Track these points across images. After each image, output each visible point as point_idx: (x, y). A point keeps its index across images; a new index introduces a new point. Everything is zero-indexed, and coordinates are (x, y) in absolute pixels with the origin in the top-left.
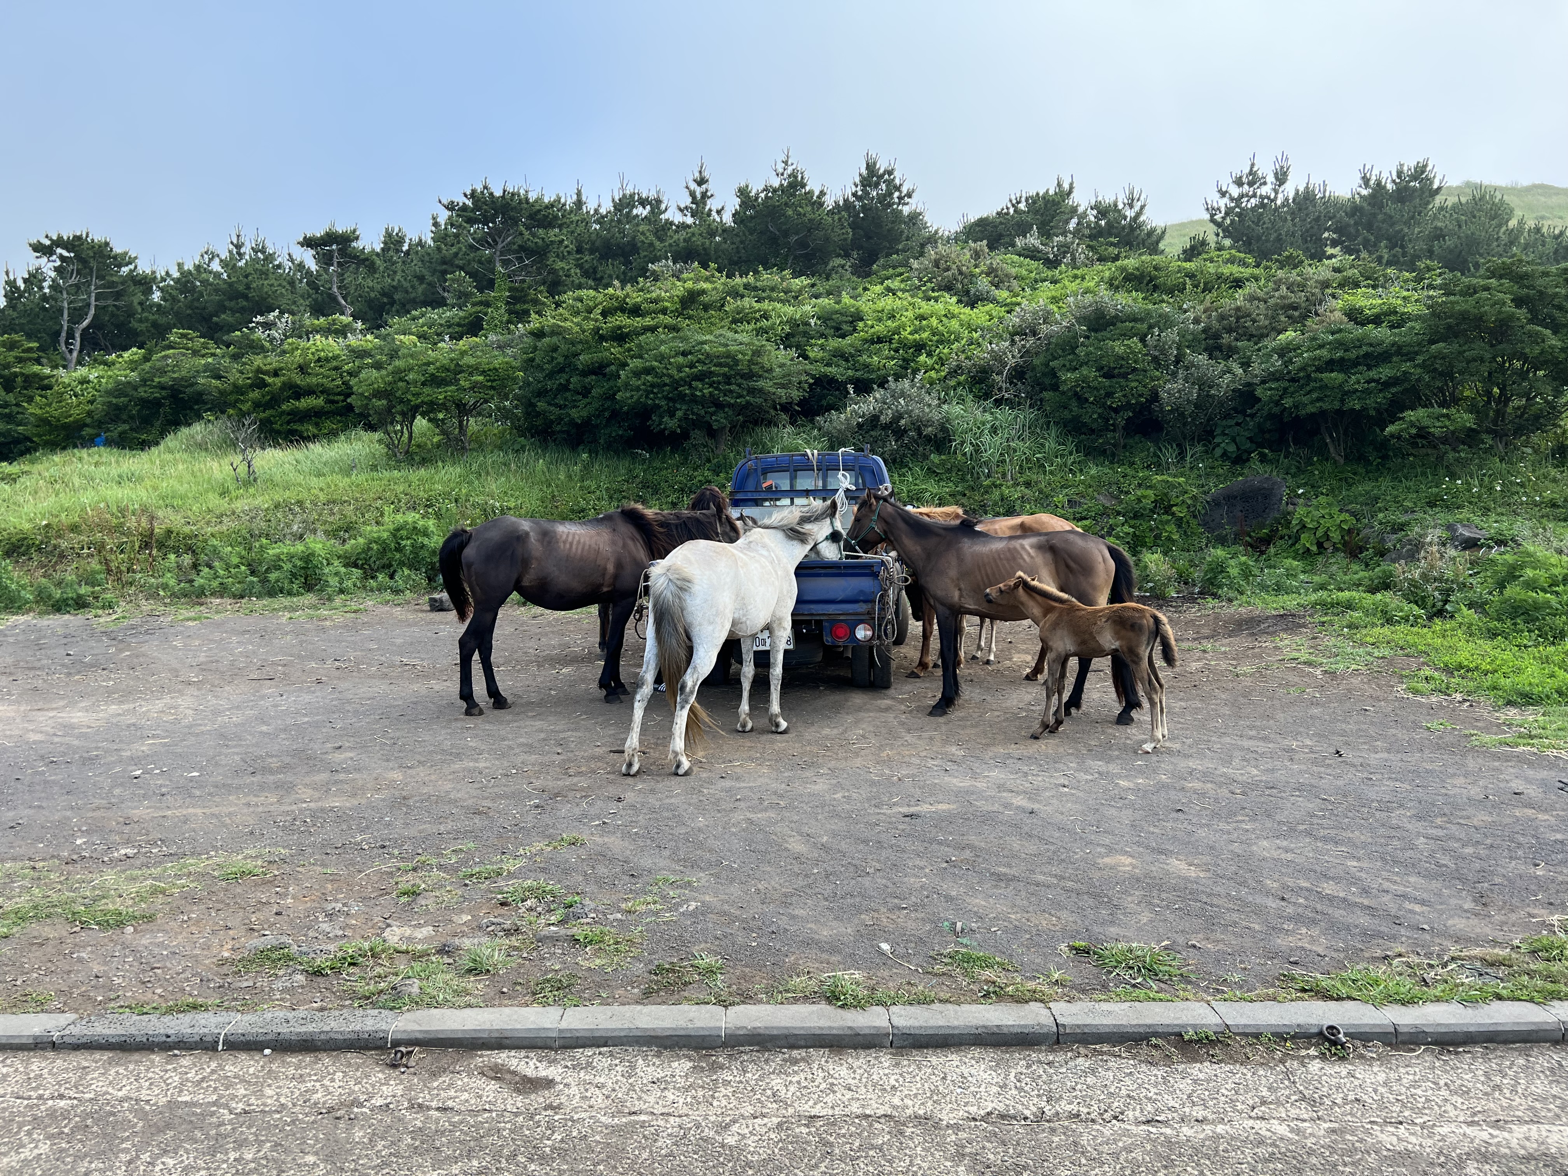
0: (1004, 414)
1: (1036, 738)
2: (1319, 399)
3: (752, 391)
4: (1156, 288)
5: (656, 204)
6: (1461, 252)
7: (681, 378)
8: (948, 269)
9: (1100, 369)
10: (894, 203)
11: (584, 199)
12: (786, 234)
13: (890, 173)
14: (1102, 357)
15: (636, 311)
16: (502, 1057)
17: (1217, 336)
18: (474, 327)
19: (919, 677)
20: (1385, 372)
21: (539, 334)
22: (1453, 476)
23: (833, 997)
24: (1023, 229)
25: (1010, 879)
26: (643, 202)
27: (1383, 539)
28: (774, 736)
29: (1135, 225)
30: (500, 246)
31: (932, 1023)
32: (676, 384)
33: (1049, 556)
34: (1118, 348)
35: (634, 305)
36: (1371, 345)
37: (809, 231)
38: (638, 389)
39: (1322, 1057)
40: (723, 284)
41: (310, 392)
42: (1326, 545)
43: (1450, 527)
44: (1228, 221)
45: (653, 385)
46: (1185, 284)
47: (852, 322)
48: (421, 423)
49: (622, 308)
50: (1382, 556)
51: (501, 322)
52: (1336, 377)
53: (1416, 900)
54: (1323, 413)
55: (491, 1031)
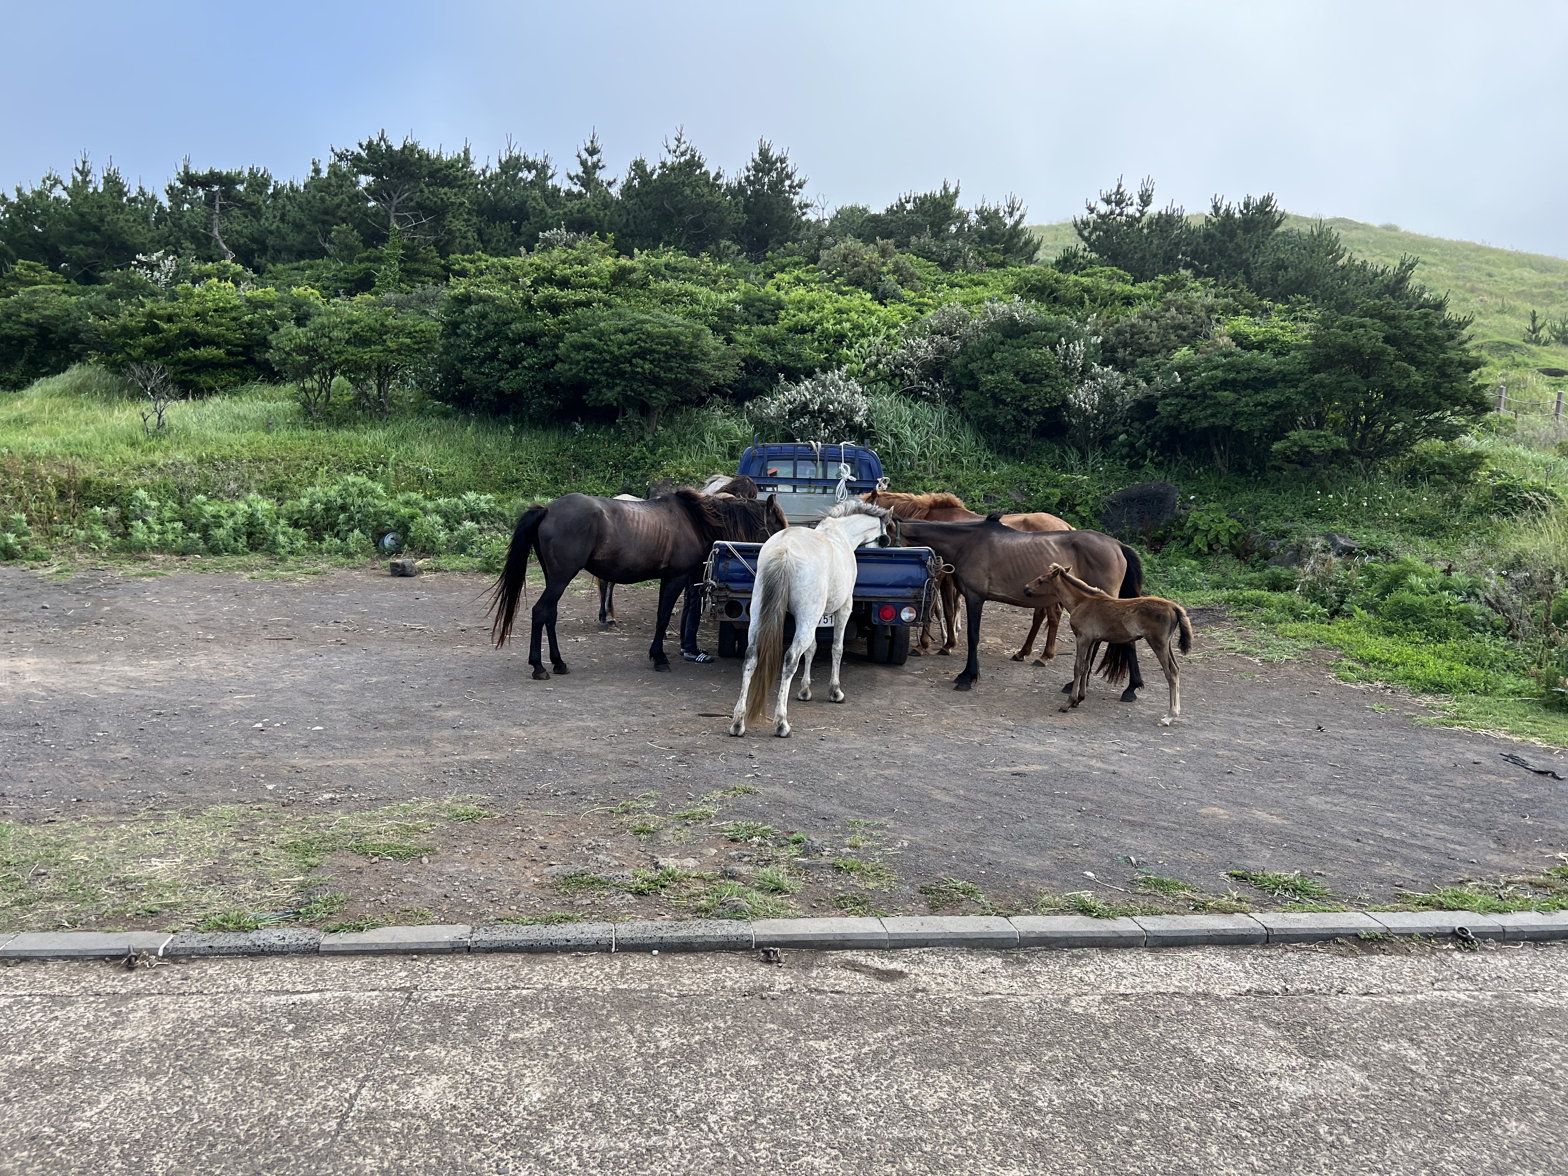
0: (923, 409)
1: (1065, 711)
2: (1213, 415)
3: (691, 372)
4: (1056, 300)
5: (542, 170)
6: (1301, 284)
7: (621, 355)
8: (856, 265)
9: (1017, 374)
10: (785, 191)
11: (472, 158)
12: (680, 212)
13: (782, 161)
14: (1018, 363)
15: (564, 283)
16: (849, 955)
17: (1113, 350)
18: (364, 283)
19: (919, 655)
20: (1271, 396)
21: (465, 300)
22: (1325, 491)
23: (1086, 910)
24: (916, 229)
25: (1142, 825)
26: (530, 166)
27: (1268, 544)
28: (834, 705)
29: (1015, 231)
30: (395, 202)
31: (1173, 928)
32: (617, 360)
33: (1072, 553)
34: (1034, 355)
35: (563, 277)
36: (1260, 371)
37: (705, 212)
38: (578, 363)
39: (1458, 949)
40: (645, 262)
41: (209, 341)
42: (1215, 547)
43: (1328, 536)
44: (1094, 237)
45: (593, 361)
46: (1082, 298)
47: (773, 311)
48: (339, 380)
49: (549, 279)
50: (1266, 559)
51: (394, 280)
52: (1228, 395)
53: (1453, 842)
54: (1213, 428)
55: (835, 935)
